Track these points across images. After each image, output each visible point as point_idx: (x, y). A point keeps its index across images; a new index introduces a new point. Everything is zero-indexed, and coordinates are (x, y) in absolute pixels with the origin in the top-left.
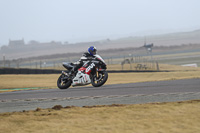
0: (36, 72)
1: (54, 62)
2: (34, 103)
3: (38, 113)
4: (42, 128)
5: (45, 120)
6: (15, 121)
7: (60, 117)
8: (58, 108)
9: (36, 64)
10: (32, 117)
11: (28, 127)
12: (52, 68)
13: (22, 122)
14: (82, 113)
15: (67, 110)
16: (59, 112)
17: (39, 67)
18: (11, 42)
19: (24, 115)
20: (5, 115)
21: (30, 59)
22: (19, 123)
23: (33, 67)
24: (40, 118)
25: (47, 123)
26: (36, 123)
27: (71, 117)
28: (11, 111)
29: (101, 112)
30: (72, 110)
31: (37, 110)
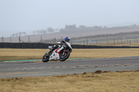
0: (84, 47)
1: (97, 41)
2: (82, 69)
3: (84, 75)
4: (87, 86)
5: (89, 80)
6: (69, 81)
7: (100, 78)
8: (99, 72)
9: (84, 41)
10: (80, 78)
11: (78, 85)
12: (95, 45)
13: (74, 81)
14: (115, 76)
15: (105, 74)
16: (99, 75)
17: (86, 44)
18: (66, 26)
19: (75, 77)
20: (62, 76)
21: (80, 38)
22: (72, 82)
23: (82, 44)
24: (86, 79)
25: (91, 83)
26: (83, 82)
27: (108, 79)
28: (66, 74)
29: (129, 76)
30: (109, 73)
31: (84, 73)
